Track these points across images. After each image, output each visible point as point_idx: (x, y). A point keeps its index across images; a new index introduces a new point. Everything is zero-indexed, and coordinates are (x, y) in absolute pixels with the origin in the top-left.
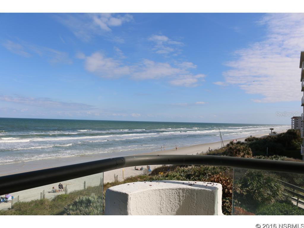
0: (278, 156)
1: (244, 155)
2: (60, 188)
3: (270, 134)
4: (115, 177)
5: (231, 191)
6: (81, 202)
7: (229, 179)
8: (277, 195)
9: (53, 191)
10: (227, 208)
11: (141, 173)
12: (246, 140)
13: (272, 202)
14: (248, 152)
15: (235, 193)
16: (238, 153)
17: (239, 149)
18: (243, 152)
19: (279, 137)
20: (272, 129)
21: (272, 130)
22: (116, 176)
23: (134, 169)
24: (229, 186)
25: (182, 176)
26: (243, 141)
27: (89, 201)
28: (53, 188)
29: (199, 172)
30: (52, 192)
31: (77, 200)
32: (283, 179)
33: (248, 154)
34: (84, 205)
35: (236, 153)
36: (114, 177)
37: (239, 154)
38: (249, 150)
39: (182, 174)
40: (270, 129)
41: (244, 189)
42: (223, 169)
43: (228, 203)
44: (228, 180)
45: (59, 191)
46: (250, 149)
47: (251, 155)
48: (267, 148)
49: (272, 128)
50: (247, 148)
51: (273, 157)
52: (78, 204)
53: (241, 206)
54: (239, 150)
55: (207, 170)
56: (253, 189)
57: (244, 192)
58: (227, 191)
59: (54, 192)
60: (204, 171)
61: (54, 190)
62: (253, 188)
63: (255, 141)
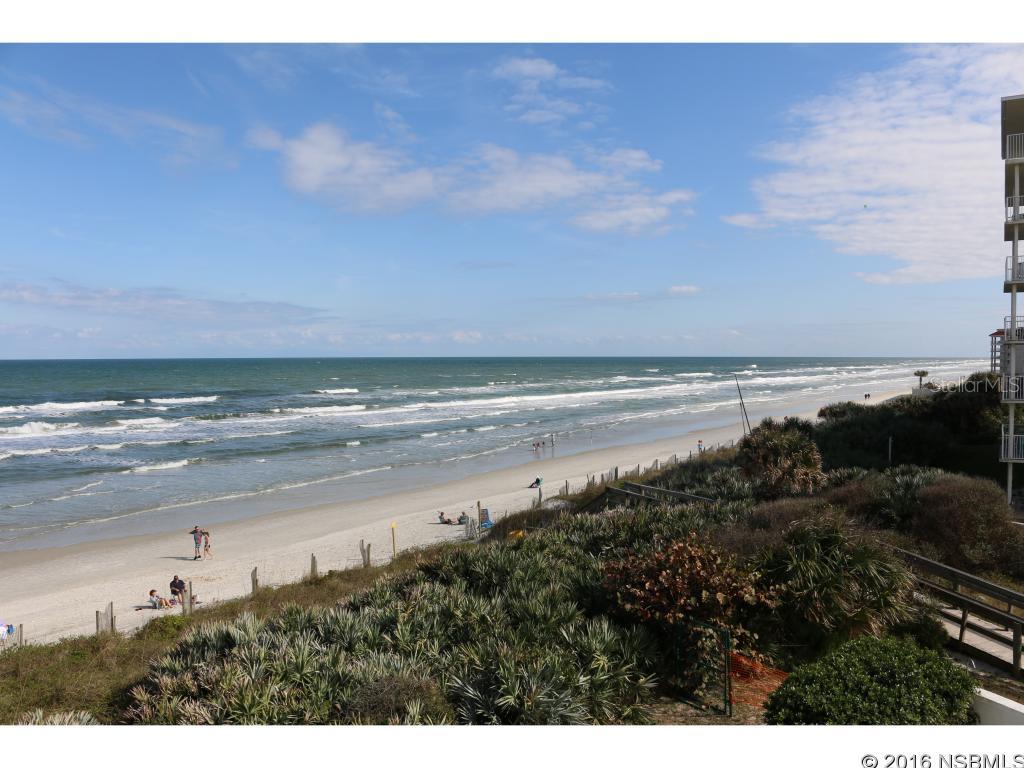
0: (915, 468)
1: (794, 465)
2: (174, 592)
3: (914, 390)
4: (363, 551)
5: (720, 597)
6: (202, 645)
7: (721, 554)
8: (885, 605)
9: (151, 604)
10: (708, 657)
11: (458, 534)
12: (822, 414)
13: (871, 630)
14: (805, 456)
15: (740, 602)
16: (772, 459)
17: (775, 445)
18: (788, 455)
19: (938, 400)
20: (922, 374)
21: (923, 378)
22: (365, 547)
23: (439, 521)
24: (716, 580)
25: (572, 544)
26: (812, 416)
27: (228, 641)
28: (152, 593)
29: (631, 528)
30: (149, 607)
31: (190, 638)
32: (923, 546)
33: (808, 462)
34: (210, 655)
35: (765, 459)
36: (359, 552)
37: (776, 465)
38: (812, 449)
39: (575, 538)
40: (916, 374)
41: (771, 587)
42: (715, 517)
43: (711, 637)
44: (715, 559)
45: (173, 602)
46: (814, 445)
47: (819, 466)
48: (890, 440)
49: (921, 369)
50: (804, 443)
51: (898, 470)
52: (191, 650)
53: (760, 647)
54: (775, 451)
55: (659, 521)
56: (807, 587)
57: (771, 598)
58: (708, 598)
59: (154, 607)
60: (647, 524)
61: (154, 599)
62: (805, 582)
63: (848, 417)
